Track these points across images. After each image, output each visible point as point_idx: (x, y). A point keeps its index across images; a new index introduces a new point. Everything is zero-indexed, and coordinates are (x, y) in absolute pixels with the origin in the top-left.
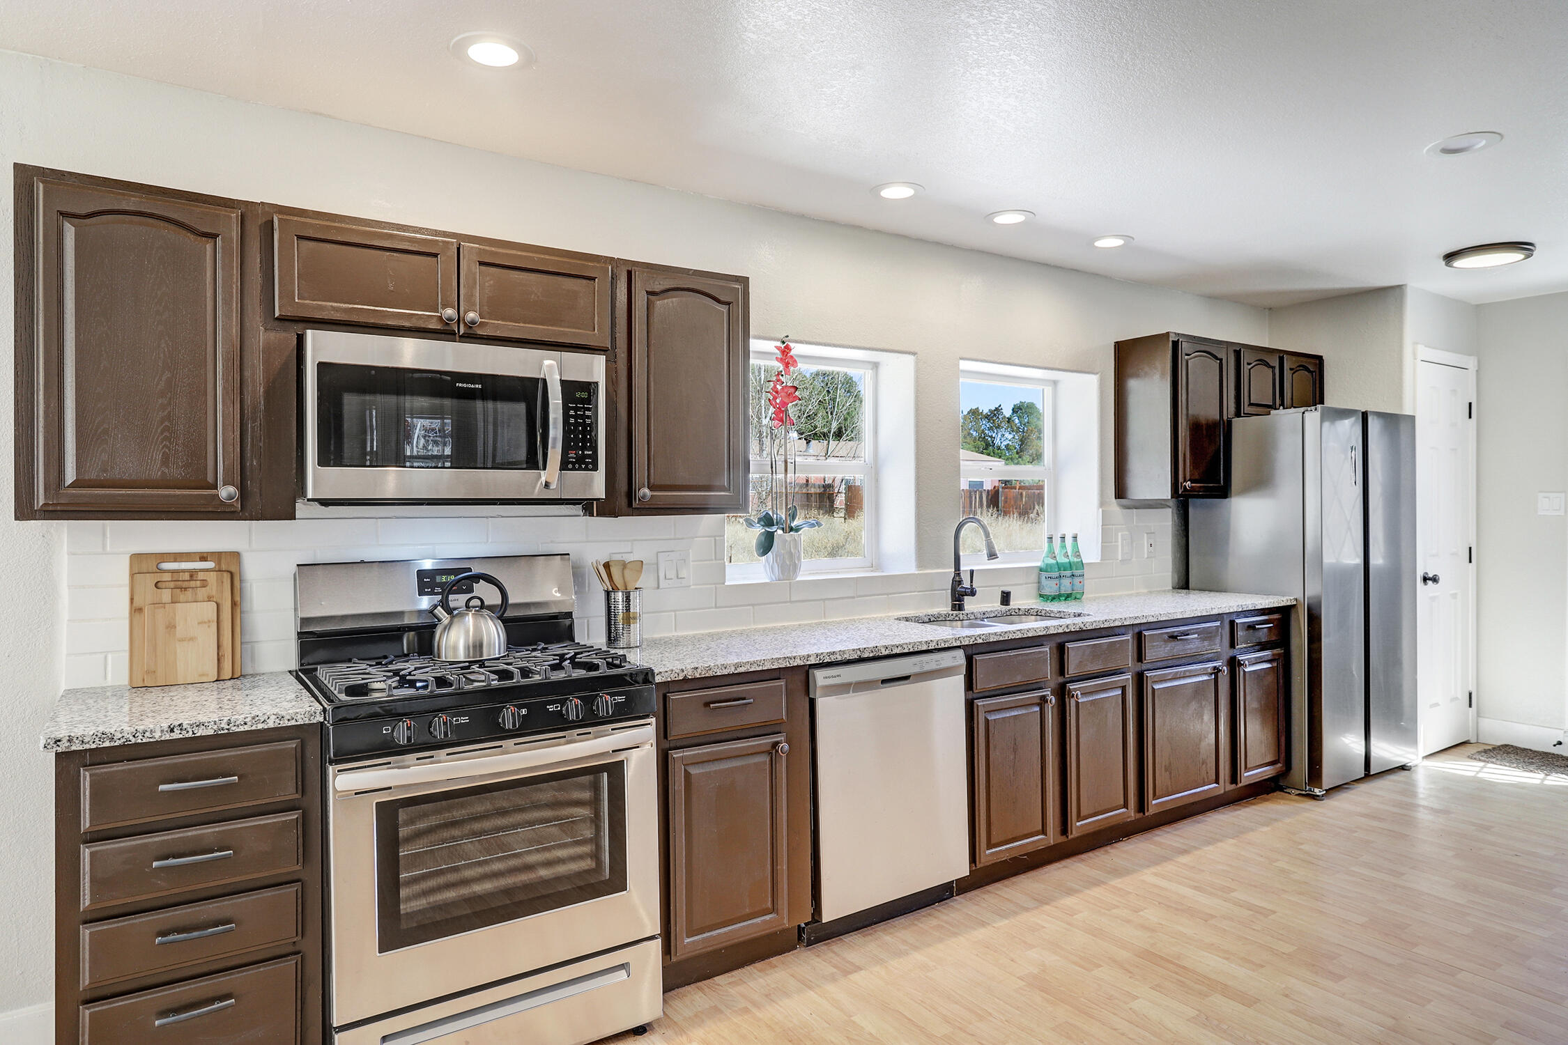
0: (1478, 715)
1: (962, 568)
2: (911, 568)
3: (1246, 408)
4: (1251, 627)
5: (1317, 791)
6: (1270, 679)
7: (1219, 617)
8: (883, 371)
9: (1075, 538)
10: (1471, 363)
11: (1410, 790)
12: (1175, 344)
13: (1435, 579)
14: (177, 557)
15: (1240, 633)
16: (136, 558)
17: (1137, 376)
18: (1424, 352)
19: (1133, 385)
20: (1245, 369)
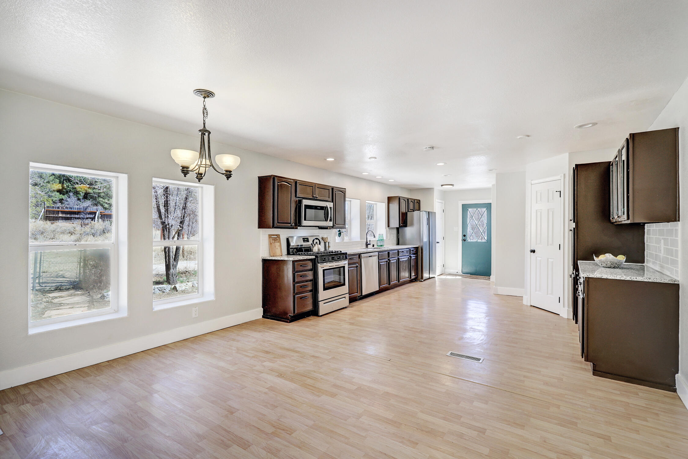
0: (445, 269)
1: (368, 240)
2: (359, 240)
3: (409, 210)
4: (413, 250)
5: (422, 280)
6: (415, 260)
7: (408, 248)
8: (352, 202)
9: (383, 234)
10: (443, 202)
11: (435, 282)
12: (399, 198)
13: (439, 243)
14: (274, 235)
15: (411, 251)
16: (269, 235)
17: (392, 203)
18: (437, 201)
19: (390, 205)
20: (409, 202)
